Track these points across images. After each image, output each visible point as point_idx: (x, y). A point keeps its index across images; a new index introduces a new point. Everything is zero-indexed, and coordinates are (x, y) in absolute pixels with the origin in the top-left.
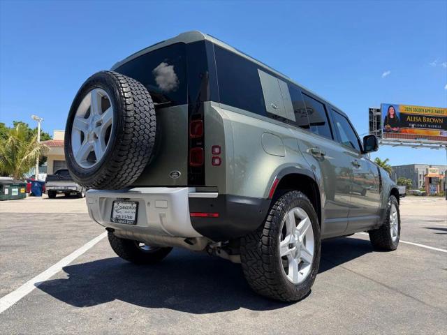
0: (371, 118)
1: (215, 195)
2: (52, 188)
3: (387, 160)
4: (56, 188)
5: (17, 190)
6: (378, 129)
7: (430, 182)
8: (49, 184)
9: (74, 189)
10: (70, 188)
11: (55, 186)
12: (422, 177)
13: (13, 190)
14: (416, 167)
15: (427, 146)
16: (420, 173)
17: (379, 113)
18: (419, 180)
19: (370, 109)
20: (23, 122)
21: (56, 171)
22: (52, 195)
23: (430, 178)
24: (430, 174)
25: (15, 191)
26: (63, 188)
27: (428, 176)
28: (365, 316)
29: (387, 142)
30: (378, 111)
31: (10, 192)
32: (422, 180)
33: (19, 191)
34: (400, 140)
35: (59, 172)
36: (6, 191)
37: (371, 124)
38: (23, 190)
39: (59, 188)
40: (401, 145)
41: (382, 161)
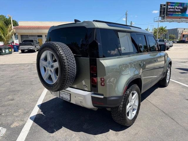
0: (161, 9)
1: (102, 97)
2: (23, 49)
3: (166, 27)
4: (24, 49)
5: (8, 50)
6: (163, 14)
7: (183, 37)
8: (21, 47)
9: (32, 49)
10: (30, 48)
11: (23, 48)
12: (180, 34)
13: (6, 50)
14: (178, 29)
15: (185, 22)
16: (180, 32)
17: (165, 7)
18: (179, 35)
19: (161, 5)
20: (3, 15)
21: (22, 41)
22: (23, 51)
23: (184, 35)
24: (184, 33)
25: (7, 51)
26: (27, 49)
27: (183, 34)
28: (157, 133)
29: (167, 21)
30: (165, 5)
31: (5, 51)
32: (180, 35)
33: (9, 50)
34: (173, 19)
35: (24, 41)
36: (4, 51)
37: (161, 12)
38: (10, 50)
39: (26, 49)
40: (173, 22)
41: (164, 27)
